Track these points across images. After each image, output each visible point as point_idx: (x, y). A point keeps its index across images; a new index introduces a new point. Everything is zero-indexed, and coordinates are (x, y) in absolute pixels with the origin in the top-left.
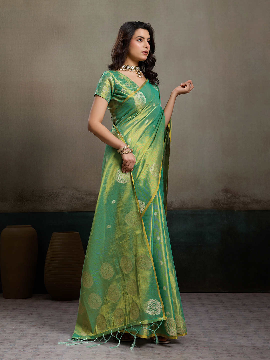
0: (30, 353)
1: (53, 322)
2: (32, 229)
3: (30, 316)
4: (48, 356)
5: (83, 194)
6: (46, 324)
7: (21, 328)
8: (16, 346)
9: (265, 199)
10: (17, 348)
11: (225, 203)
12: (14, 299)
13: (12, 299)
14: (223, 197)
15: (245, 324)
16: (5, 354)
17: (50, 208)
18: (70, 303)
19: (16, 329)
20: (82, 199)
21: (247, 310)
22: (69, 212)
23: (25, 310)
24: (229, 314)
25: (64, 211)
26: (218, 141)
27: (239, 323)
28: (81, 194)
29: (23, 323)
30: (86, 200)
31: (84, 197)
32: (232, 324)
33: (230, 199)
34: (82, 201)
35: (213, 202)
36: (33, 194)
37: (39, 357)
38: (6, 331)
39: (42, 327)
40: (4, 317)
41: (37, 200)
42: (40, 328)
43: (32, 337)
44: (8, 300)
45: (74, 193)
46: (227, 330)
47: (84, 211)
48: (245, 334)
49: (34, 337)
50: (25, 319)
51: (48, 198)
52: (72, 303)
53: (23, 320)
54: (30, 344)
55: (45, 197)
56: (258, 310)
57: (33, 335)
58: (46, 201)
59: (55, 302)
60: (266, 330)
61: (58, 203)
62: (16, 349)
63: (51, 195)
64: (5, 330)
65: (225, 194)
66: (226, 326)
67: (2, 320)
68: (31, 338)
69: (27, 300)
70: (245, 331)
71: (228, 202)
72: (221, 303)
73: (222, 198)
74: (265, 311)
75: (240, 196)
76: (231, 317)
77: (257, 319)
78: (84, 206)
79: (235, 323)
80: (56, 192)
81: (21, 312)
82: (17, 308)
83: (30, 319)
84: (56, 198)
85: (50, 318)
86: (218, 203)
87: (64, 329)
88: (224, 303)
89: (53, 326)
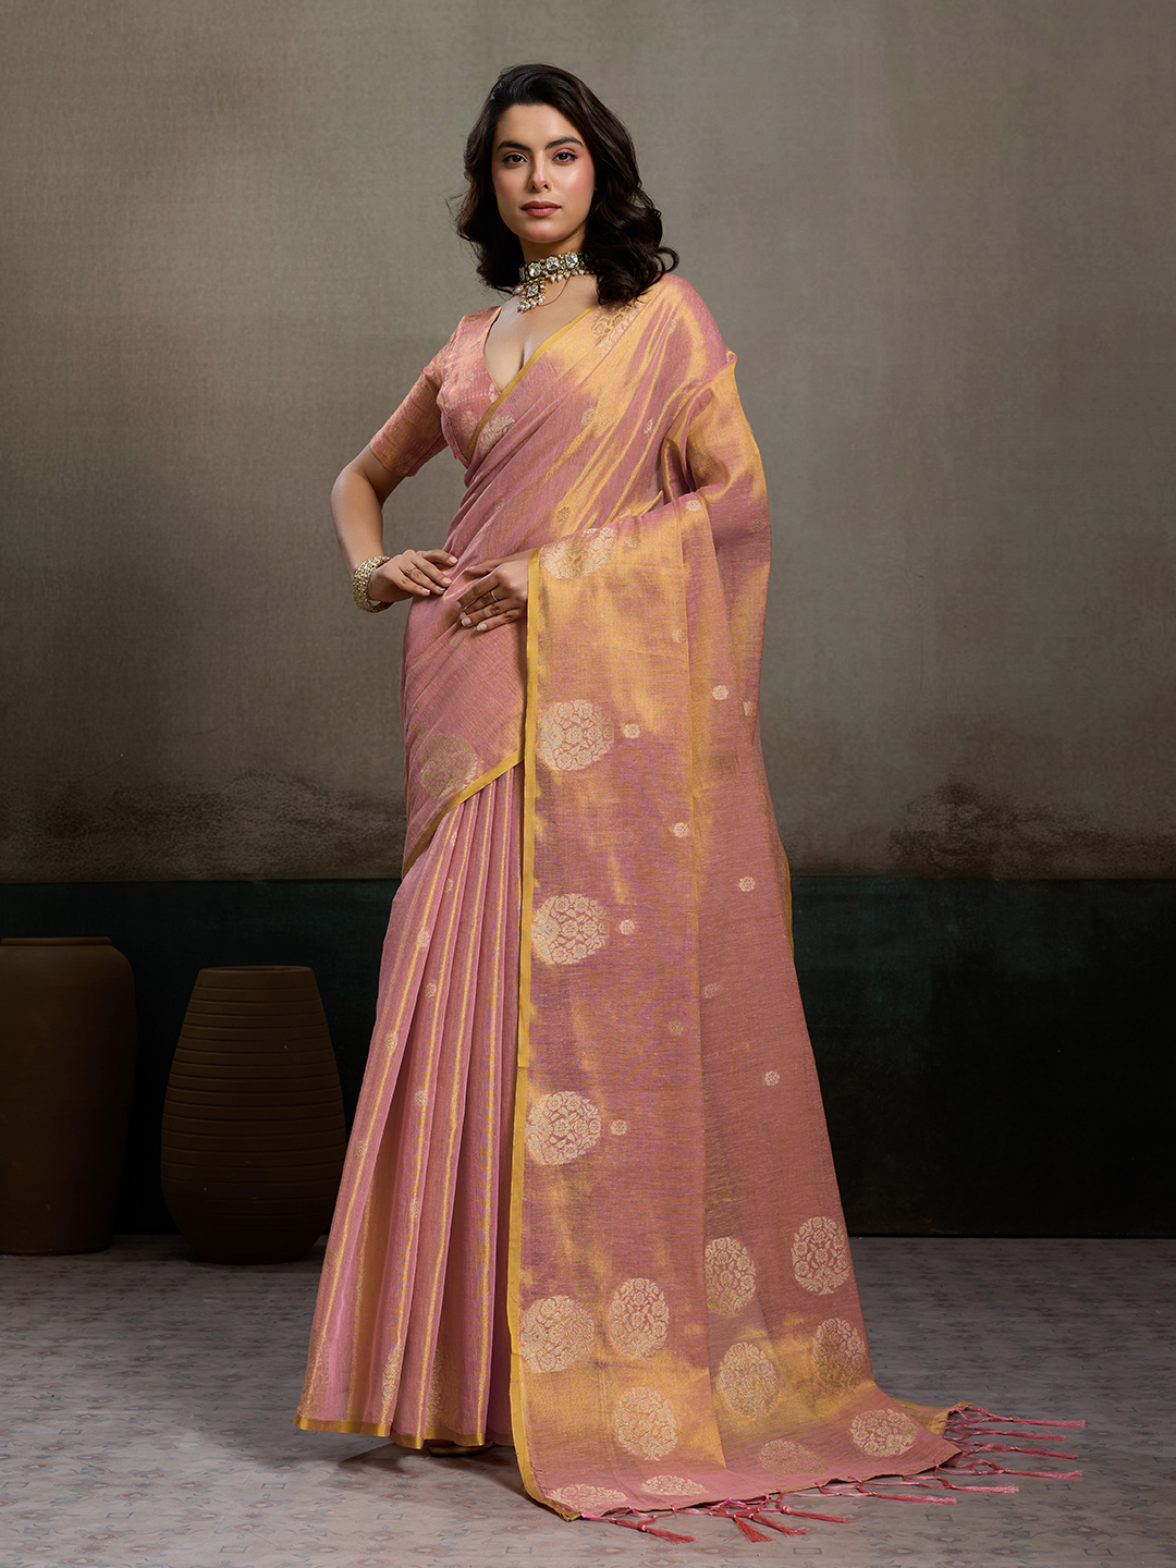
0: (69, 1474)
1: (185, 1351)
2: (112, 950)
3: (88, 1325)
4: (140, 1490)
5: (336, 803)
6: (152, 1359)
7: (42, 1376)
8: (11, 1449)
9: (1125, 830)
10: (15, 1457)
11: (950, 847)
13: (20, 1255)
14: (940, 822)
15: (1016, 1366)
17: (189, 863)
18: (269, 1272)
19: (23, 1378)
20: (331, 824)
21: (1031, 1309)
22: (271, 882)
23: (70, 1299)
24: (952, 1325)
25: (249, 878)
26: (921, 577)
27: (988, 1364)
28: (327, 803)
29: (53, 1353)
30: (349, 830)
31: (337, 815)
32: (959, 1367)
33: (971, 828)
34: (331, 835)
35: (897, 842)
36: (116, 803)
37: (102, 1491)
39: (134, 1369)
41: (136, 830)
42: (123, 1373)
43: (86, 1412)
44: (5, 1257)
45: (295, 799)
46: (930, 1388)
47: (336, 877)
49: (95, 1412)
50: (64, 1338)
51: (184, 818)
53: (55, 1340)
54: (75, 1438)
55: (168, 816)
56: (1082, 1308)
57: (91, 1404)
58: (174, 833)
59: (203, 1269)
60: (1101, 1391)
61: (225, 844)
62: (8, 1461)
63: (197, 806)
65: (949, 806)
66: (932, 1373)
68: (80, 1416)
69: (88, 1260)
70: (1008, 1395)
71: (966, 843)
72: (923, 1278)
73: (939, 826)
74: (1110, 1316)
75: (1015, 818)
76: (959, 1337)
77: (1071, 1349)
78: (339, 855)
79: (973, 1361)
80: (219, 793)
81: (52, 1306)
82: (36, 1293)
83: (86, 1338)
84: (219, 821)
85: (174, 1336)
86: (921, 845)
87: (230, 1379)
88: (935, 1277)
89: (181, 1366)
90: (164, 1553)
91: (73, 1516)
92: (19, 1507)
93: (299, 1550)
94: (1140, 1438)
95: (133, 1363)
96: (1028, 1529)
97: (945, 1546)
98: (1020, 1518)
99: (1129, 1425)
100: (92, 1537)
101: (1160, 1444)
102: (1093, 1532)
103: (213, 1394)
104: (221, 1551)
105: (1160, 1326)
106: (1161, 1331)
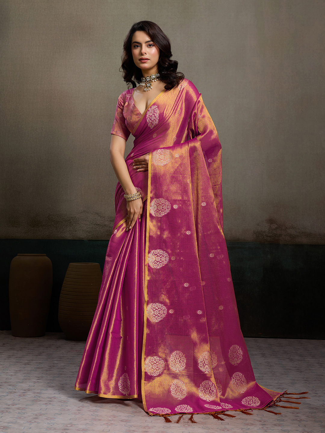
0: (31, 398)
1: (63, 364)
2: (47, 258)
3: (38, 357)
4: (49, 402)
5: (106, 220)
6: (54, 366)
7: (25, 370)
8: (16, 390)
9: (315, 232)
11: (269, 235)
13: (21, 337)
14: (266, 228)
15: (282, 374)
16: (2, 399)
17: (67, 235)
19: (20, 371)
20: (105, 225)
21: (287, 358)
22: (89, 240)
23: (33, 349)
24: (266, 362)
25: (83, 239)
26: (263, 163)
27: (275, 373)
28: (104, 220)
29: (28, 364)
30: (110, 227)
31: (107, 223)
32: (267, 374)
33: (274, 230)
34: (105, 228)
35: (255, 233)
36: (49, 219)
37: (39, 402)
38: (8, 373)
39: (49, 369)
40: (9, 357)
41: (53, 226)
42: (46, 370)
44: (17, 337)
45: (96, 219)
46: (260, 379)
48: (280, 386)
49: (39, 381)
50: (31, 360)
51: (66, 223)
53: (29, 361)
54: (33, 388)
55: (62, 222)
56: (300, 358)
57: (38, 378)
58: (63, 227)
59: (69, 342)
60: (305, 381)
61: (77, 230)
62: (15, 393)
63: (70, 220)
64: (7, 371)
65: (269, 224)
67: (6, 360)
68: (34, 382)
69: (39, 339)
70: (279, 382)
71: (273, 234)
72: (259, 349)
73: (266, 229)
74: (308, 361)
75: (286, 228)
76: (268, 365)
77: (297, 369)
78: (107, 234)
79: (271, 372)
80: (76, 217)
81: (29, 351)
82: (25, 348)
83: (37, 360)
84: (76, 224)
85: (60, 360)
86: (261, 234)
87: (74, 372)
88: (262, 349)
89: (62, 368)
90: (55, 420)
91: (31, 409)
92: (17, 406)
93: (91, 420)
94: (314, 395)
95: (49, 367)
96: (284, 419)
97: (261, 423)
99: (312, 391)
100: (36, 415)
101: (320, 396)
102: (301, 421)
103: (70, 376)
104: (70, 420)
105: (321, 364)
106: (321, 365)
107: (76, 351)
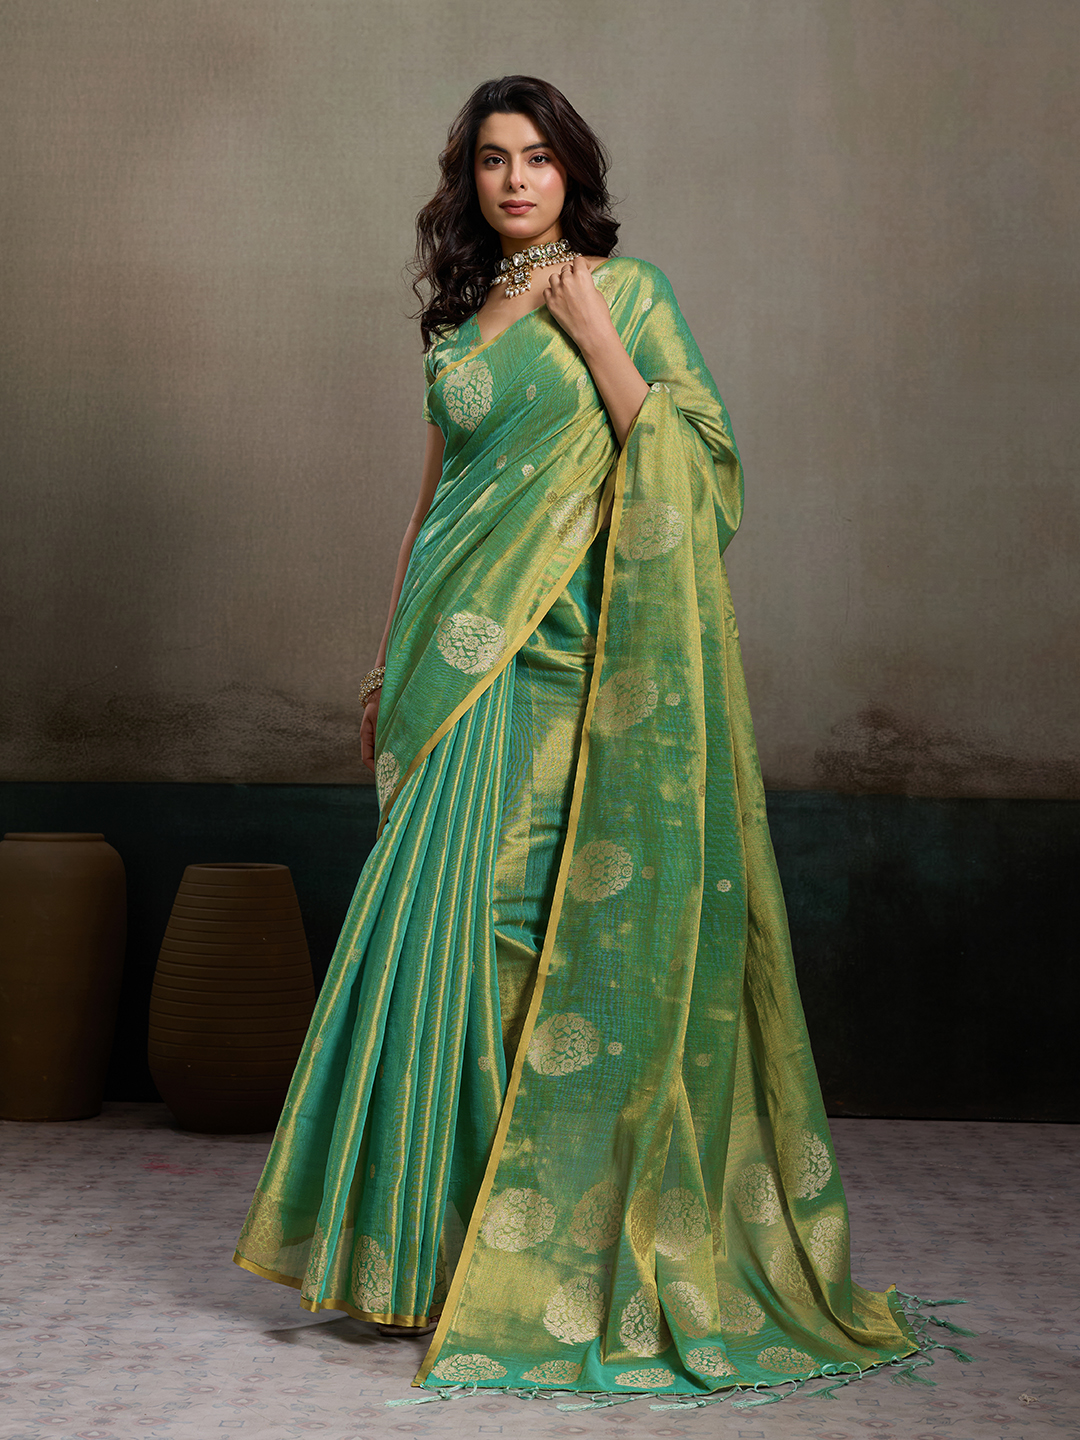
0: (77, 1345)
1: (176, 1221)
2: (106, 847)
3: (85, 1193)
4: (143, 1362)
5: (311, 714)
6: (144, 1229)
7: (46, 1244)
8: (23, 1318)
9: (1028, 755)
10: (26, 1326)
11: (869, 767)
12: (29, 1121)
13: (18, 1121)
14: (861, 744)
15: (927, 1250)
17: (177, 768)
18: (246, 1142)
19: (29, 1246)
20: (306, 733)
21: (938, 1192)
22: (252, 785)
23: (68, 1166)
24: (867, 1208)
25: (231, 782)
26: (850, 520)
27: (902, 1248)
28: (303, 715)
29: (55, 1221)
30: (323, 739)
31: (312, 726)
32: (876, 1251)
33: (888, 749)
34: (306, 743)
35: (821, 761)
36: (111, 711)
37: (108, 1363)
39: (130, 1239)
41: (128, 736)
42: (120, 1242)
43: (88, 1282)
44: (5, 1122)
45: (274, 710)
47: (311, 781)
49: (97, 1282)
50: (63, 1206)
51: (173, 725)
52: (254, 1142)
53: (56, 1208)
54: (80, 1308)
55: (157, 723)
56: (982, 1193)
57: (93, 1274)
58: (163, 739)
59: (186, 1138)
60: (1005, 1277)
61: (210, 749)
62: (21, 1330)
63: (185, 715)
65: (869, 730)
68: (83, 1286)
69: (80, 1127)
70: (921, 1280)
71: (883, 763)
73: (860, 747)
74: (1008, 1200)
75: (928, 741)
76: (875, 1220)
77: (976, 1233)
78: (313, 762)
79: (889, 1244)
80: (204, 704)
81: (51, 1174)
82: (36, 1160)
83: (84, 1206)
84: (204, 728)
85: (163, 1205)
86: (843, 764)
87: (217, 1251)
88: (849, 1159)
89: (172, 1236)
90: (168, 1426)
91: (82, 1386)
92: (33, 1377)
93: (292, 1425)
94: (1043, 1325)
95: (128, 1233)
96: (949, 1416)
97: (875, 1431)
98: (940, 1405)
99: (1033, 1312)
100: (102, 1409)
101: (1062, 1331)
102: (1006, 1420)
103: (203, 1266)
104: (220, 1425)
105: (1056, 1212)
106: (1055, 1217)
107: (215, 1170)
